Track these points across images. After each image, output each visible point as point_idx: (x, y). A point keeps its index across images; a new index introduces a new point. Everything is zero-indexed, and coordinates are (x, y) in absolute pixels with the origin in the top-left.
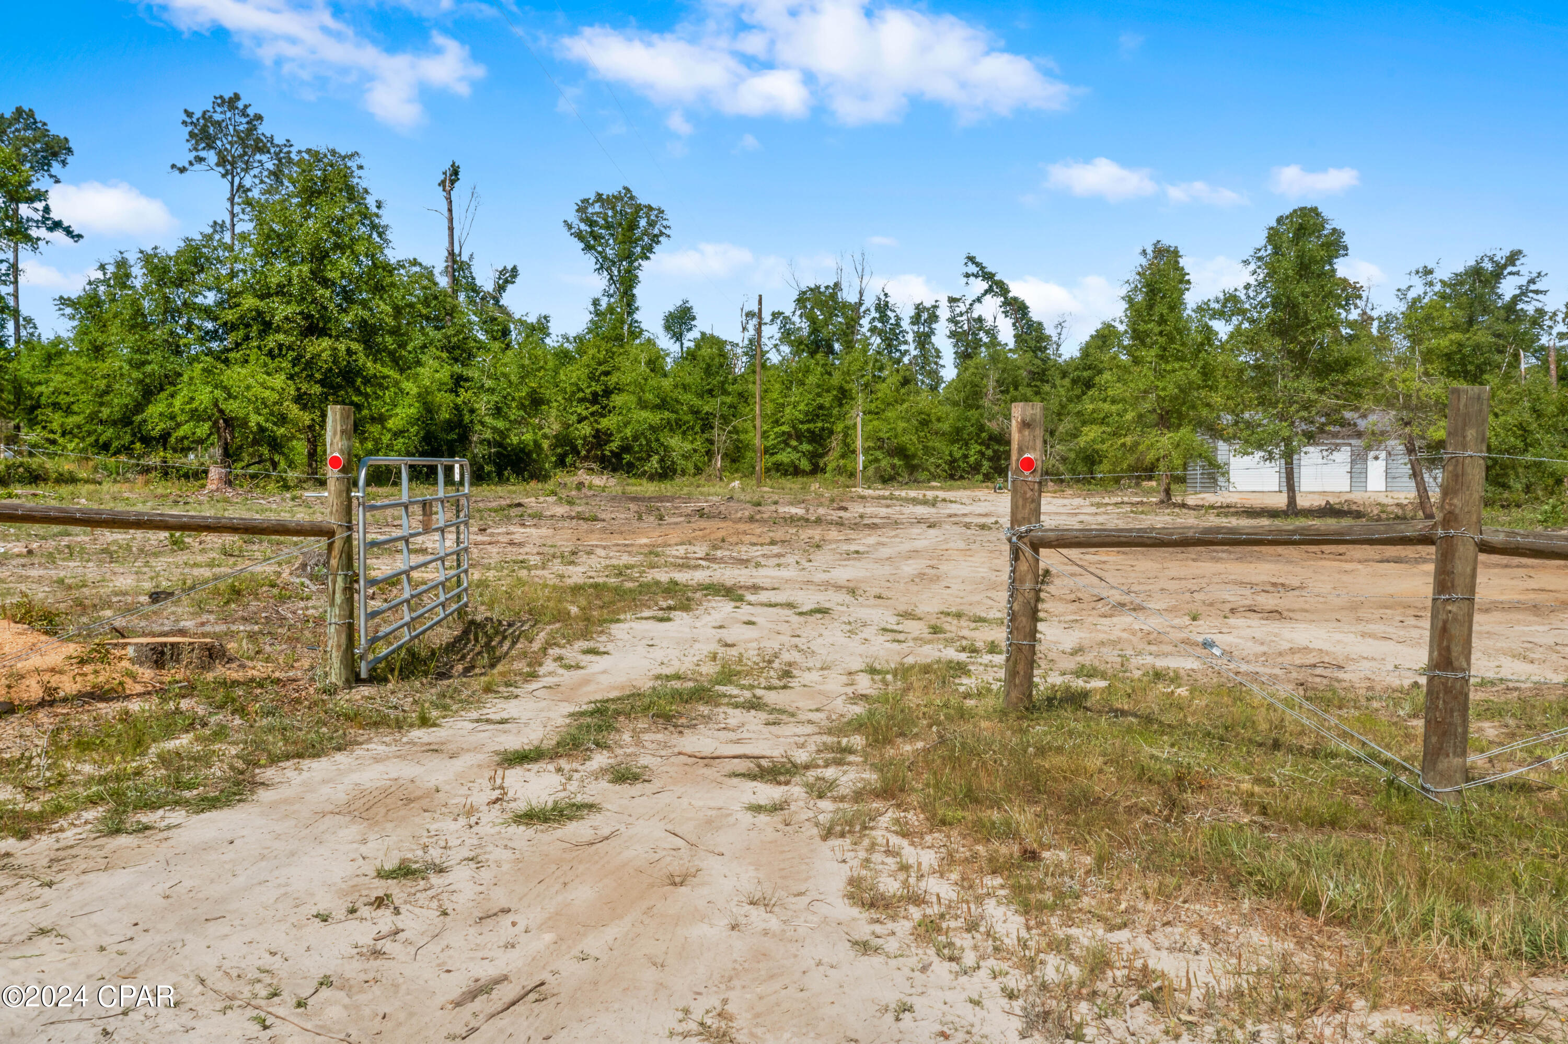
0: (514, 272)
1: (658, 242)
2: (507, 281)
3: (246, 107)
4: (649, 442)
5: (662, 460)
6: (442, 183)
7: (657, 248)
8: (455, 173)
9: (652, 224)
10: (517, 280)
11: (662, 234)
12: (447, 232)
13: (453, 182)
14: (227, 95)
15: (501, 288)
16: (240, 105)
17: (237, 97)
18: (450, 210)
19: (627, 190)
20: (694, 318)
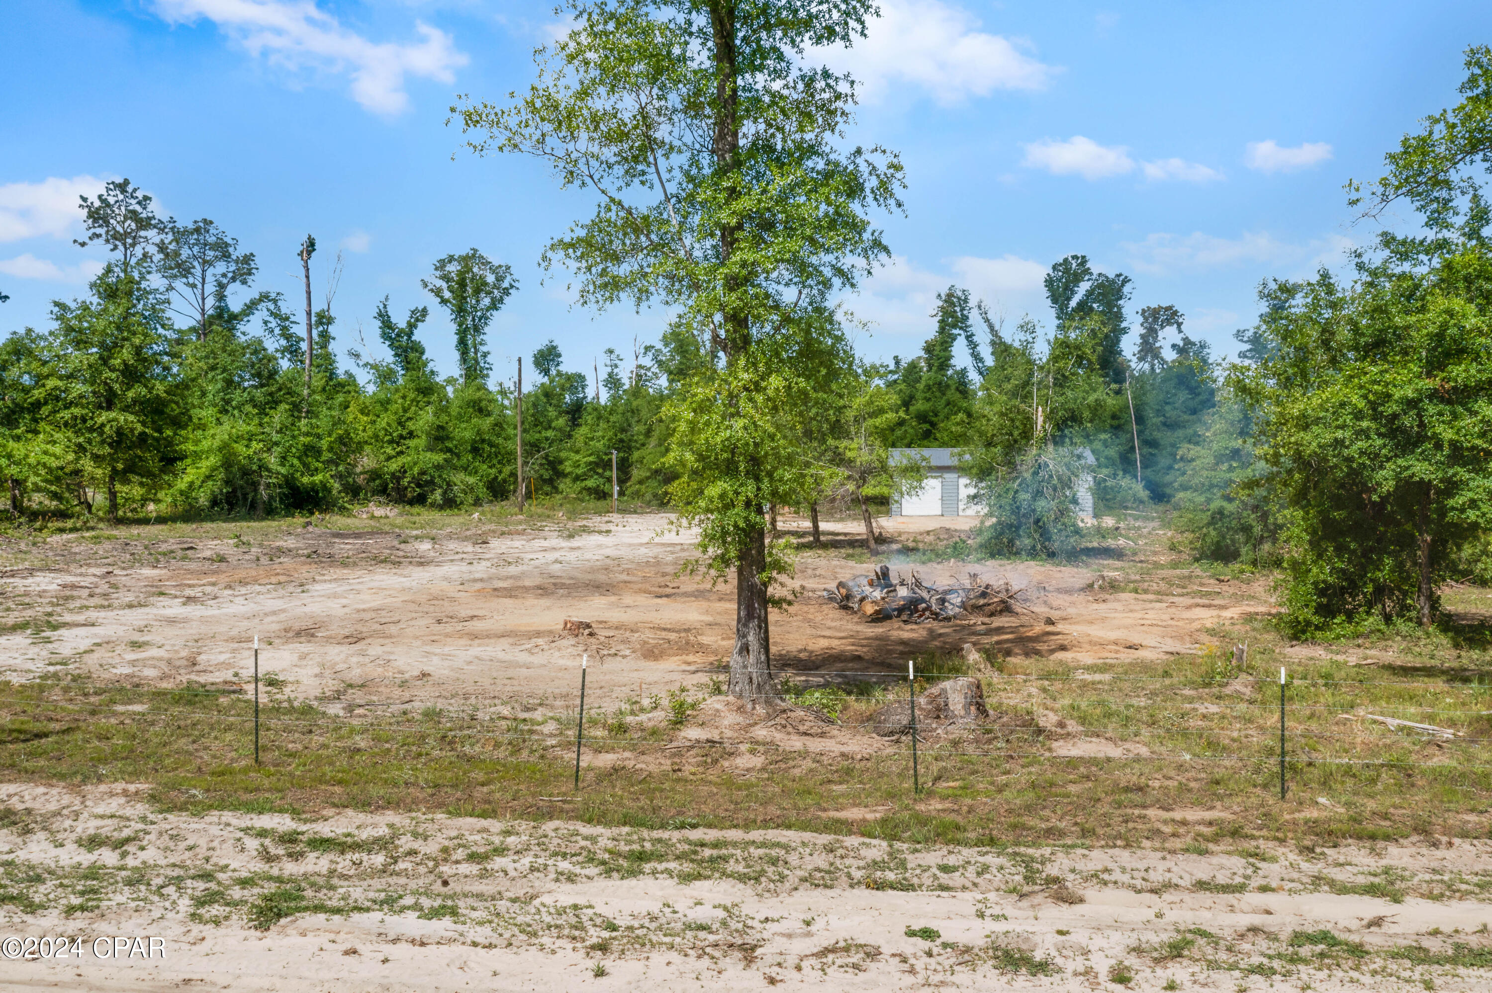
0: (424, 312)
1: (508, 294)
2: (417, 320)
3: (135, 190)
4: (433, 477)
5: (445, 493)
6: (301, 254)
7: (507, 299)
8: (311, 246)
9: (500, 279)
10: (428, 318)
11: (512, 286)
12: (305, 295)
13: (309, 253)
14: (119, 180)
15: (412, 326)
16: (130, 189)
17: (126, 182)
18: (307, 277)
19: (475, 250)
20: (559, 356)
